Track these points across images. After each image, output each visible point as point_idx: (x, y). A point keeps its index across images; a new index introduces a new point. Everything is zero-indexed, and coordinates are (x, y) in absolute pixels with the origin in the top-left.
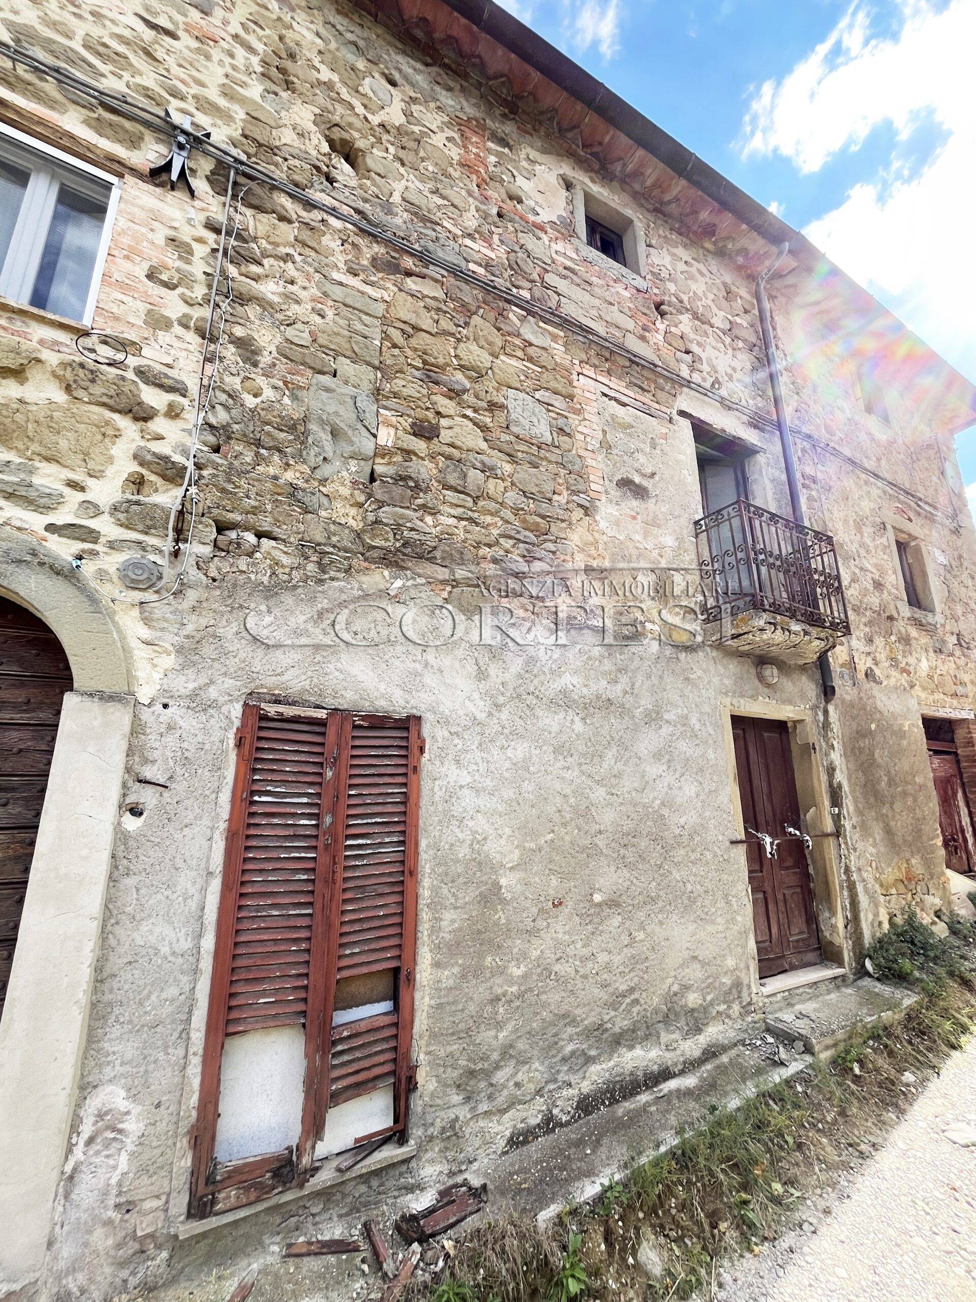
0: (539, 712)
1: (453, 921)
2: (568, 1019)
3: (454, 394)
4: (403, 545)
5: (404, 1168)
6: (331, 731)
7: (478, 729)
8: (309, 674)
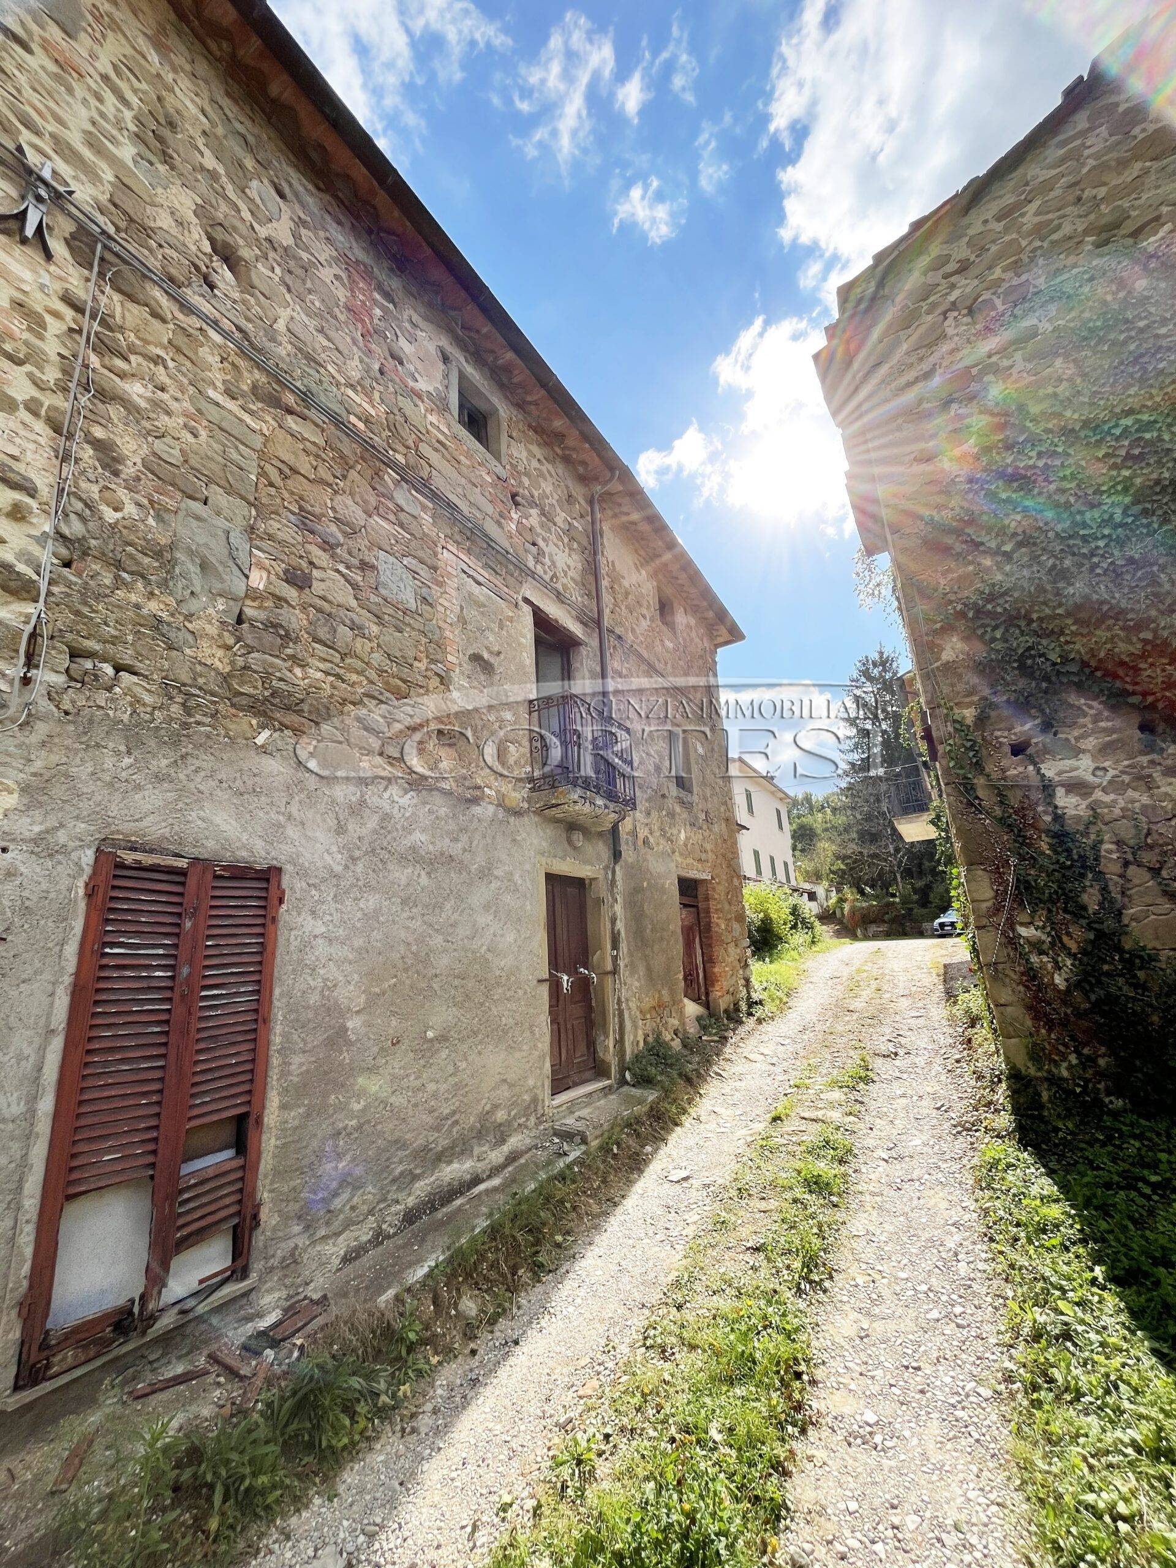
0: (390, 866)
1: (301, 1065)
2: (400, 1144)
3: (328, 546)
4: (272, 695)
5: (244, 1301)
6: (192, 881)
7: (334, 881)
8: (170, 821)
